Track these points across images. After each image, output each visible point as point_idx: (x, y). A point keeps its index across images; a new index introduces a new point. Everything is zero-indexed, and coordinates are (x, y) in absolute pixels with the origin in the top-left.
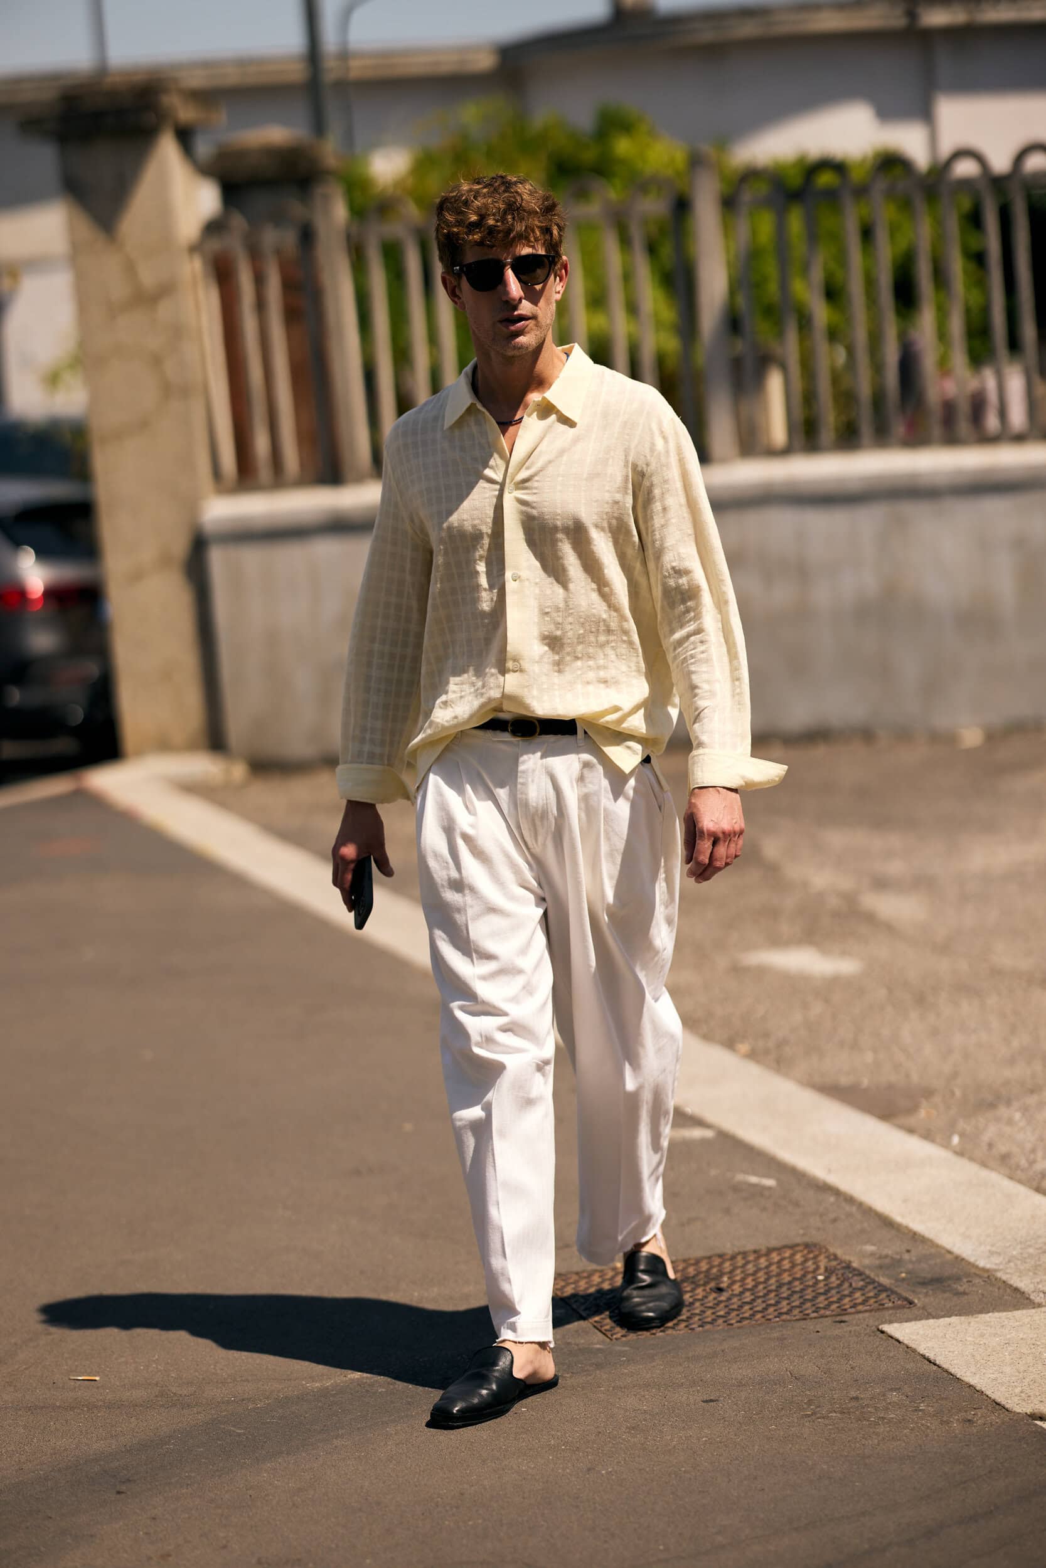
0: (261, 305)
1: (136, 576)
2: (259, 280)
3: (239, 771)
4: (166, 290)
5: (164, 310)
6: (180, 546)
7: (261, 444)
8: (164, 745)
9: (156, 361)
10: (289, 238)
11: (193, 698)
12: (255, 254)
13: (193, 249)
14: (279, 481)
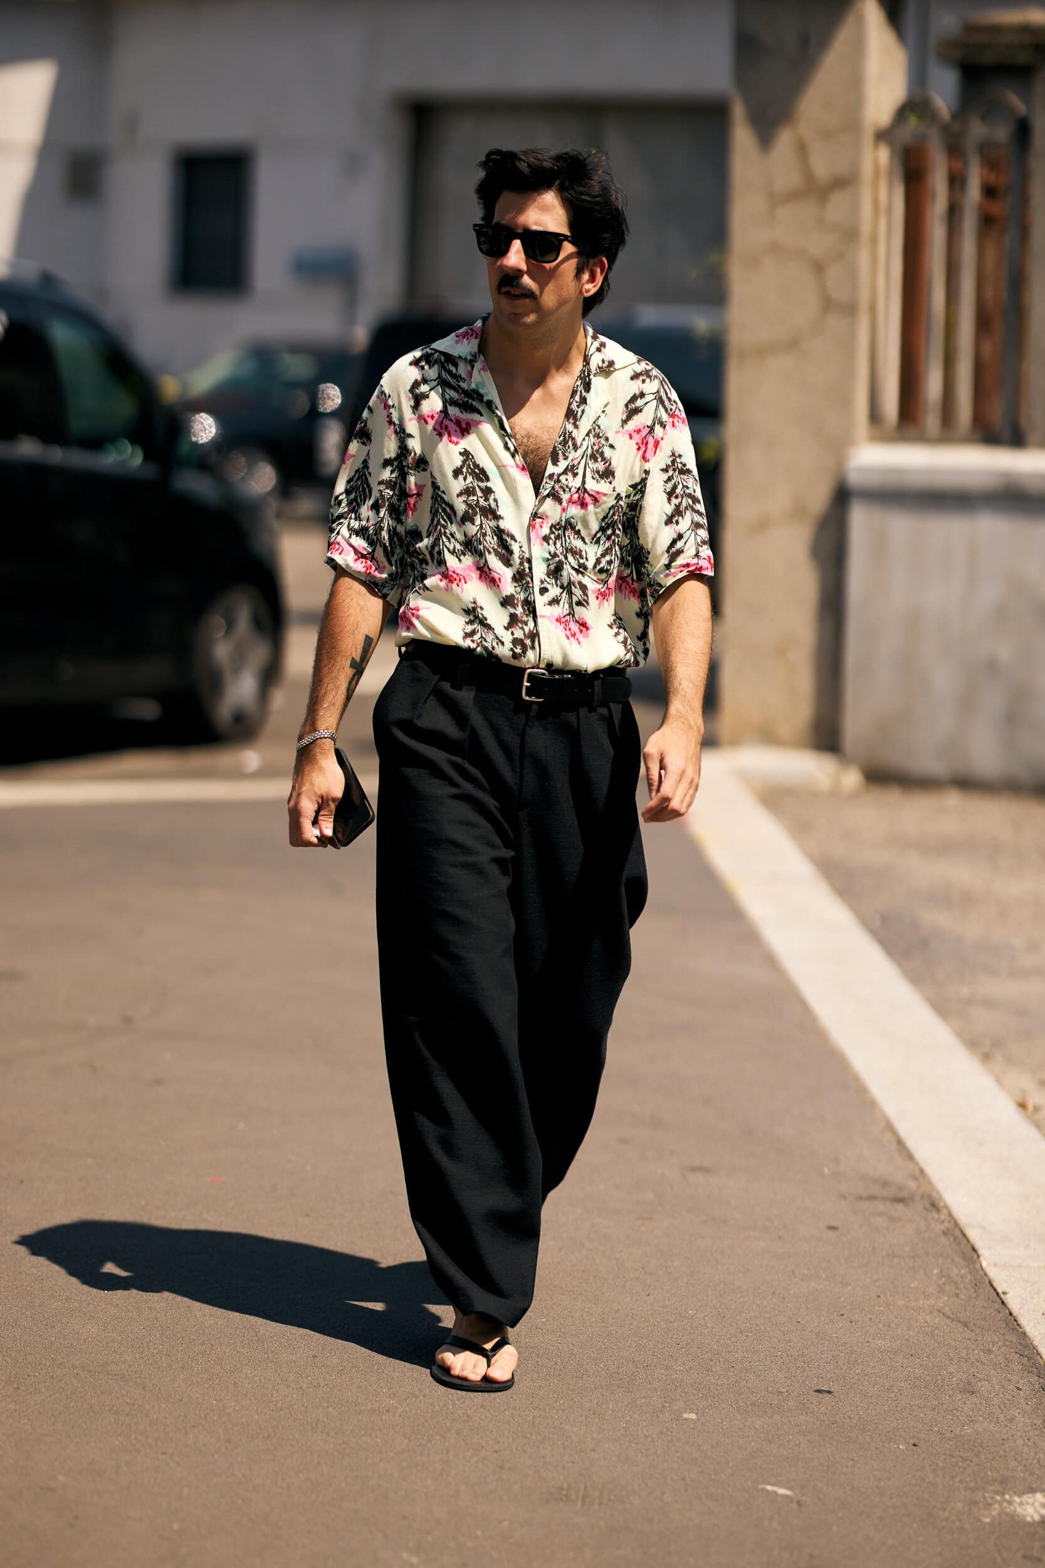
0: (954, 211)
1: (762, 525)
2: (956, 181)
3: (852, 779)
4: (844, 182)
5: (836, 207)
6: (819, 499)
7: (933, 385)
8: (768, 737)
9: (819, 268)
10: (1002, 133)
11: (804, 683)
12: (955, 150)
13: (882, 136)
14: (947, 434)
